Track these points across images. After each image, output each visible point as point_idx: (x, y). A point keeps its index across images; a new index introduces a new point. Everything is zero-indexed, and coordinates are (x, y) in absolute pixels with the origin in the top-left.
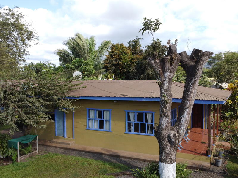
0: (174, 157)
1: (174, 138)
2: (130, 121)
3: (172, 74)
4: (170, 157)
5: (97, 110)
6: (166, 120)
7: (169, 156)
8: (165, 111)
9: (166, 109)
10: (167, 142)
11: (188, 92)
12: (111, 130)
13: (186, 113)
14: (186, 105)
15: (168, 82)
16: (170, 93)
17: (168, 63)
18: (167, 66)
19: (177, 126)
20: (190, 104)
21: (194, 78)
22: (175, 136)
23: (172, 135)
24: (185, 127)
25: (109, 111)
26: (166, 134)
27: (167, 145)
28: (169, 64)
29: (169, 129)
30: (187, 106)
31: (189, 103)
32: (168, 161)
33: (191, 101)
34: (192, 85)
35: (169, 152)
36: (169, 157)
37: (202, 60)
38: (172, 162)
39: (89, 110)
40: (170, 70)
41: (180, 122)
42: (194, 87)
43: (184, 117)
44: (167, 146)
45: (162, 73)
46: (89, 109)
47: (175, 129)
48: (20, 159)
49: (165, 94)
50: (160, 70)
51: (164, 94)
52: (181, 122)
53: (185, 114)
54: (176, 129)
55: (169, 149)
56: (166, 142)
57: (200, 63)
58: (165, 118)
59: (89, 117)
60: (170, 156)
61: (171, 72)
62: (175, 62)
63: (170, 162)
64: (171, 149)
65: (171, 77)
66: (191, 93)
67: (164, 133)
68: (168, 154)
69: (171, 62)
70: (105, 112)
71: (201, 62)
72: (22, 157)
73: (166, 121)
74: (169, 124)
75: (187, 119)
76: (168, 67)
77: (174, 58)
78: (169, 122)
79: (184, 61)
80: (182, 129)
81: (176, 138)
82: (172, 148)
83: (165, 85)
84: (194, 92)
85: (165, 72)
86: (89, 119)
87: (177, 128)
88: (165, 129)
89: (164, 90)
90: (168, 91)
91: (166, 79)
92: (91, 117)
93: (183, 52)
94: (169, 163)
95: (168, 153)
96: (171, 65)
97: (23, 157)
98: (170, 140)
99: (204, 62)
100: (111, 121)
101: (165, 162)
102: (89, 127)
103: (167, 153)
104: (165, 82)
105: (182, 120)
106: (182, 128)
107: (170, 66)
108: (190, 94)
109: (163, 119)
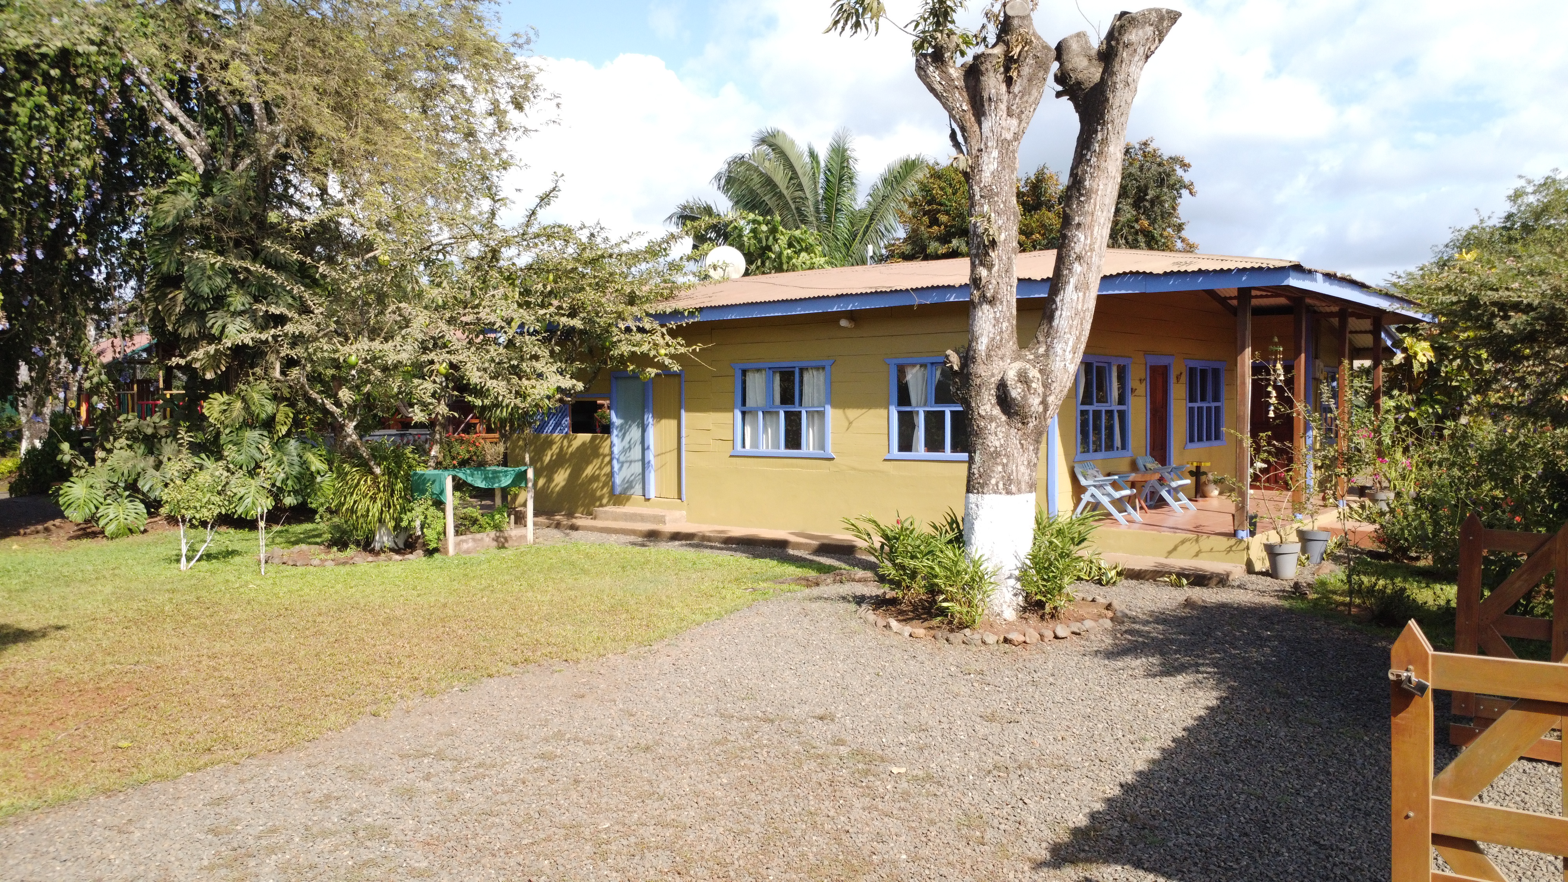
0: (1022, 469)
1: (1019, 385)
2: (909, 404)
3: (1014, 122)
4: (1004, 466)
5: (774, 370)
6: (992, 316)
7: (999, 460)
8: (984, 281)
9: (990, 267)
10: (993, 406)
11: (1079, 190)
12: (830, 451)
13: (1073, 281)
14: (1073, 248)
15: (995, 153)
16: (1004, 203)
17: (991, 74)
18: (992, 86)
19: (1038, 342)
20: (1088, 242)
21: (1099, 128)
22: (1023, 378)
23: (1011, 375)
24: (1070, 344)
25: (823, 368)
26: (993, 375)
27: (992, 419)
28: (1001, 77)
29: (1004, 355)
30: (1077, 250)
31: (1082, 238)
32: (993, 481)
33: (1091, 227)
34: (1094, 160)
35: (1001, 445)
36: (1000, 468)
37: (1126, 46)
38: (1013, 488)
39: (744, 372)
40: (1003, 107)
41: (1051, 327)
42: (1103, 165)
43: (1067, 299)
44: (994, 425)
45: (973, 119)
46: (744, 367)
47: (1032, 357)
48: (457, 545)
49: (986, 208)
50: (965, 108)
51: (982, 206)
52: (1055, 323)
53: (1070, 288)
54: (1037, 357)
55: (1001, 435)
56: (988, 407)
57: (1118, 60)
58: (986, 307)
59: (744, 403)
60: (1005, 461)
61: (1010, 114)
62: (1026, 70)
63: (1001, 486)
64: (1007, 436)
65: (1009, 136)
66: (1088, 196)
67: (983, 374)
68: (997, 454)
69: (1007, 69)
70: (807, 377)
71: (1125, 54)
72: (466, 541)
73: (993, 321)
74: (1005, 336)
75: (1080, 307)
76: (993, 91)
77: (1018, 49)
78: (1005, 325)
79: (1074, 70)
80: (1060, 352)
81: (1029, 388)
82: (1013, 431)
83: (985, 168)
84: (1101, 187)
85: (984, 114)
86: (744, 409)
87: (1042, 350)
88: (989, 356)
89: (981, 190)
90: (997, 194)
91: (989, 144)
92: (750, 403)
93: (1071, 37)
94: (995, 492)
95: (995, 451)
96: (1009, 81)
97: (468, 541)
98: (1006, 397)
99: (1135, 50)
100: (830, 412)
101: (982, 487)
102: (744, 446)
103: (992, 449)
104: (985, 156)
105: (1058, 313)
106: (1058, 347)
107: (1003, 87)
108: (1089, 198)
109: (980, 314)
